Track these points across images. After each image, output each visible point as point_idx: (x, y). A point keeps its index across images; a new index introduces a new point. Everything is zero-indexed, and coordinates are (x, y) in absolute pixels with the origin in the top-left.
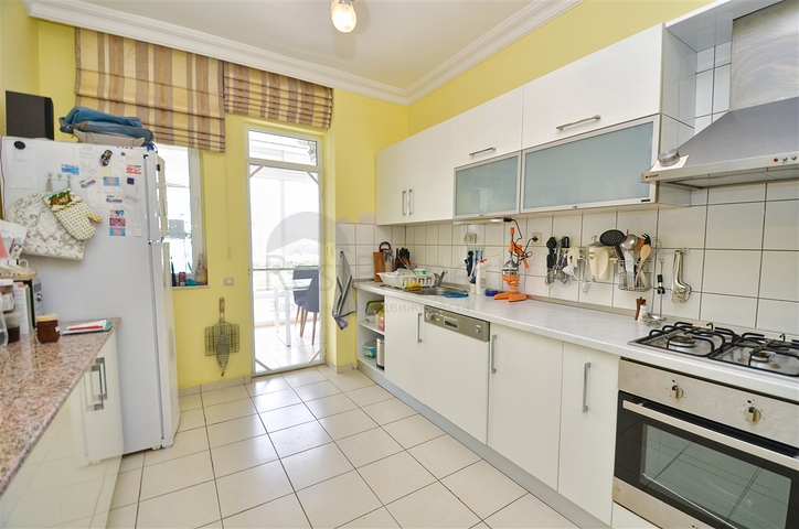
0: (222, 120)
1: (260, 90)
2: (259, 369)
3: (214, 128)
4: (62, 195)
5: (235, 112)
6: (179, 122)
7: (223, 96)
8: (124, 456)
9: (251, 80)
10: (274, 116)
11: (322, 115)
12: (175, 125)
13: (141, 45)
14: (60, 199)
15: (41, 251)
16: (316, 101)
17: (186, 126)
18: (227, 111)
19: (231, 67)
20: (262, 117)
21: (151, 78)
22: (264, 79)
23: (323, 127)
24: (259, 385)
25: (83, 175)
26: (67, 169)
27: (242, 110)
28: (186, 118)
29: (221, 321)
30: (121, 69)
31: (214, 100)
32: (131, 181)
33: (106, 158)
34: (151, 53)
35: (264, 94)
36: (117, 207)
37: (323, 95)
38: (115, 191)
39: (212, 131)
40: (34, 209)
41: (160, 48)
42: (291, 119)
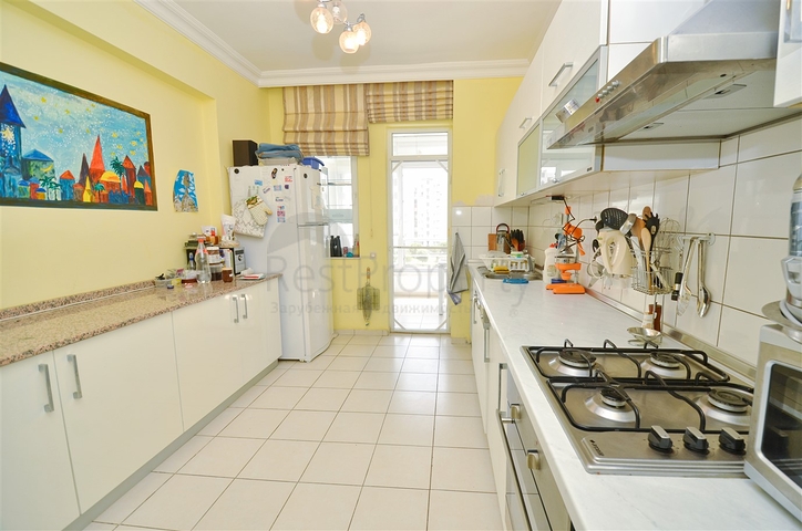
0: (366, 130)
1: (391, 100)
2: (397, 327)
3: (360, 138)
4: (253, 198)
5: (378, 122)
6: (338, 139)
7: (367, 111)
8: (279, 360)
9: (385, 93)
10: (405, 119)
11: (444, 108)
12: (336, 141)
13: (316, 88)
14: (252, 201)
15: (244, 232)
16: (438, 96)
17: (342, 141)
18: (371, 122)
19: (371, 86)
20: (397, 121)
21: (323, 111)
22: (395, 90)
23: (447, 118)
24: (397, 339)
25: (265, 186)
26: (258, 183)
27: (381, 120)
28: (342, 134)
29: (368, 285)
30: (306, 108)
31: (361, 116)
32: (287, 187)
33: (274, 173)
34: (322, 90)
35: (395, 102)
36: (281, 204)
37: (444, 89)
38: (280, 194)
39: (358, 141)
40: (242, 208)
41: (327, 87)
42: (418, 118)
